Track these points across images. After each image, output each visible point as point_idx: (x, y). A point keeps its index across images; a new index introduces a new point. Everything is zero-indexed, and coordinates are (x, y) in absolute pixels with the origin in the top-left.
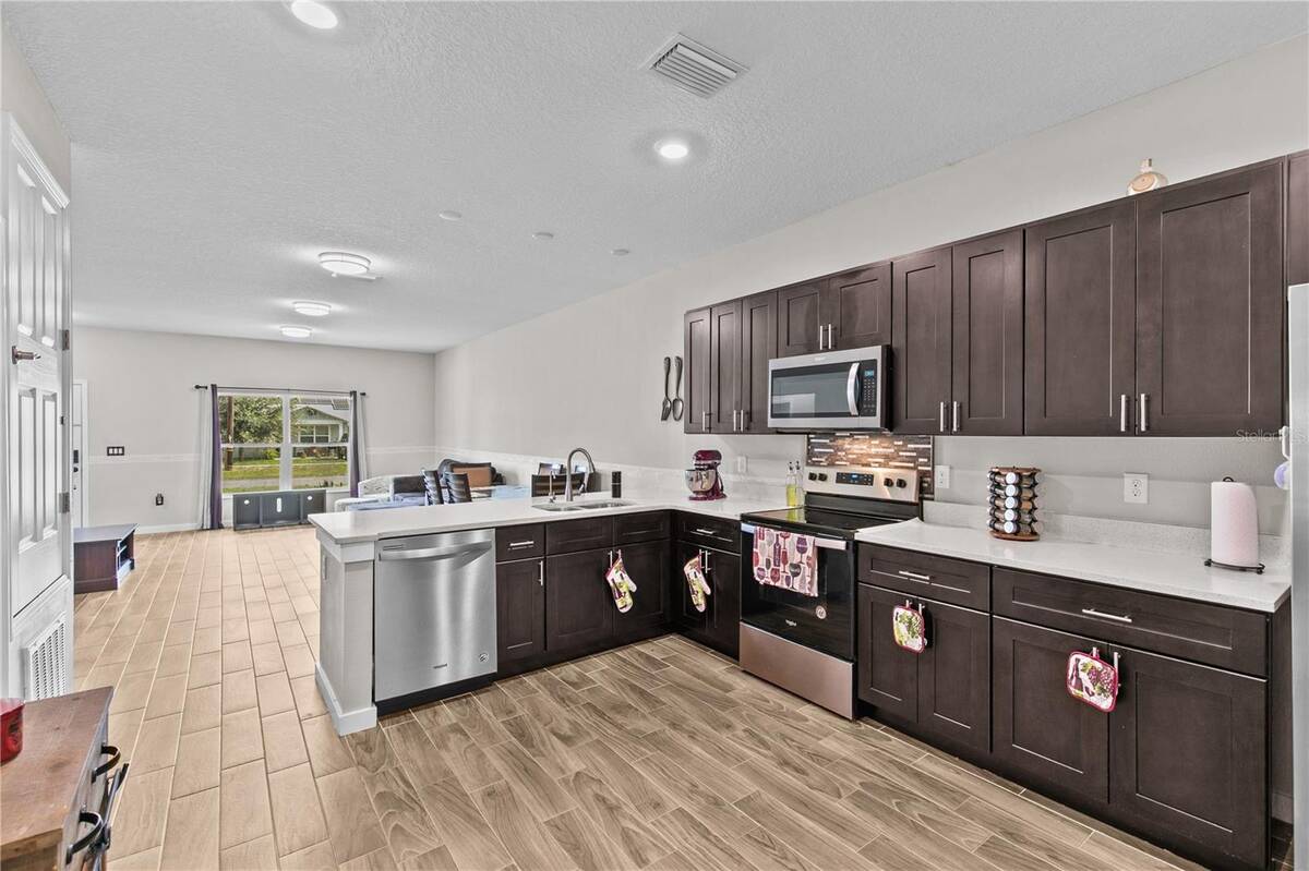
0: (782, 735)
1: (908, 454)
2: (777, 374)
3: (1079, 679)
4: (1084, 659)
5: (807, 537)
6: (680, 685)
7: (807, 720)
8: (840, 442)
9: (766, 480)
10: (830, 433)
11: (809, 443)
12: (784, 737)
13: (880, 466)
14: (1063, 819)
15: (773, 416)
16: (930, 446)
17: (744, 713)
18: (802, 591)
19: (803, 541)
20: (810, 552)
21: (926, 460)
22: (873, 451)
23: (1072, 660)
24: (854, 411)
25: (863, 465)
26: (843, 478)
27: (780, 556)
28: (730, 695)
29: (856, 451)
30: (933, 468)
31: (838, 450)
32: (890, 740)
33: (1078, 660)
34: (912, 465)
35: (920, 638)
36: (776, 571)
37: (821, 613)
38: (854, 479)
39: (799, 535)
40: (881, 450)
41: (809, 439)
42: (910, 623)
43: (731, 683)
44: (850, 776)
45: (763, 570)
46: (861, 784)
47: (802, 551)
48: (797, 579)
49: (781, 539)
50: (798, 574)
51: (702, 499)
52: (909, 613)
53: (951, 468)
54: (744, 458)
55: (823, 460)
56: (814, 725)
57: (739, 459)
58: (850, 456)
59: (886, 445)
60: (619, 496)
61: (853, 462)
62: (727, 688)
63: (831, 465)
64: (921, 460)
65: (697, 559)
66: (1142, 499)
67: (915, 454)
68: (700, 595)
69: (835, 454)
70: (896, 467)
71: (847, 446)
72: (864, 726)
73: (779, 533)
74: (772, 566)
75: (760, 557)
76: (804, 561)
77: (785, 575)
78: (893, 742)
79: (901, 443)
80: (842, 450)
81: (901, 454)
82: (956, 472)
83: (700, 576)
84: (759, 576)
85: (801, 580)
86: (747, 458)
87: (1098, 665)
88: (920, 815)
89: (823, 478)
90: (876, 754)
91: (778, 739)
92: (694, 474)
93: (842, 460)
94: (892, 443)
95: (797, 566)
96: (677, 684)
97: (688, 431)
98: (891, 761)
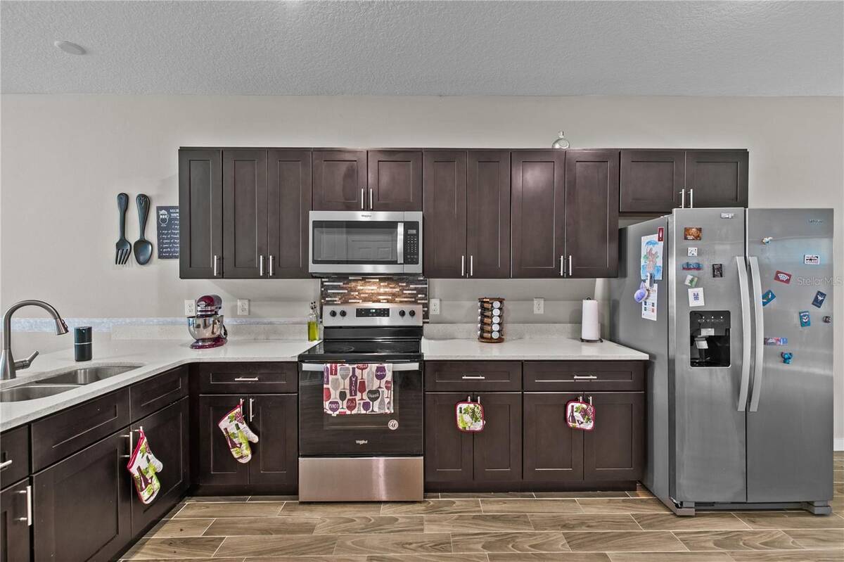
0: (397, 544)
1: (410, 292)
2: (317, 224)
3: (573, 417)
4: (576, 405)
5: (386, 365)
6: (260, 553)
7: (396, 520)
8: (353, 284)
9: (273, 320)
10: (343, 277)
11: (323, 286)
12: (403, 545)
13: (388, 302)
14: (563, 501)
15: (315, 262)
16: (427, 286)
17: (349, 543)
18: (382, 412)
19: (382, 369)
20: (389, 377)
21: (423, 296)
22: (382, 290)
23: (569, 407)
24: (401, 260)
25: (374, 302)
26: (362, 313)
27: (358, 386)
28: (318, 533)
29: (367, 291)
30: (429, 301)
31: (352, 291)
32: (454, 503)
33: (573, 406)
34: (413, 300)
35: (481, 421)
36: (353, 401)
37: (393, 425)
38: (373, 313)
39: (377, 365)
40: (387, 290)
41: (322, 283)
42: (473, 411)
43: (305, 521)
44: (471, 546)
45: (337, 403)
46: (484, 547)
47: (380, 377)
48: (377, 403)
49: (358, 372)
50: (378, 398)
51: (210, 346)
52: (472, 406)
53: (441, 300)
54: (246, 302)
55: (337, 299)
56: (404, 520)
57: (239, 303)
58: (362, 295)
59: (393, 286)
60: (89, 358)
61: (365, 300)
62: (309, 528)
63: (345, 302)
64: (419, 296)
65: (238, 410)
66: (541, 311)
67: (415, 292)
68: (245, 446)
69: (349, 294)
70: (401, 302)
71: (359, 288)
72: (432, 501)
73: (355, 366)
74: (348, 397)
75: (332, 391)
76: (383, 385)
77: (362, 402)
78: (457, 503)
79: (405, 284)
80: (355, 291)
81: (405, 292)
82: (444, 303)
83: (244, 426)
84: (331, 409)
85: (380, 404)
86: (249, 301)
87: (584, 406)
88: (531, 546)
89: (343, 314)
90: (460, 518)
91: (400, 550)
92: (201, 321)
93: (355, 298)
94: (398, 284)
95: (377, 392)
96: (254, 553)
97: (183, 275)
98: (474, 518)
